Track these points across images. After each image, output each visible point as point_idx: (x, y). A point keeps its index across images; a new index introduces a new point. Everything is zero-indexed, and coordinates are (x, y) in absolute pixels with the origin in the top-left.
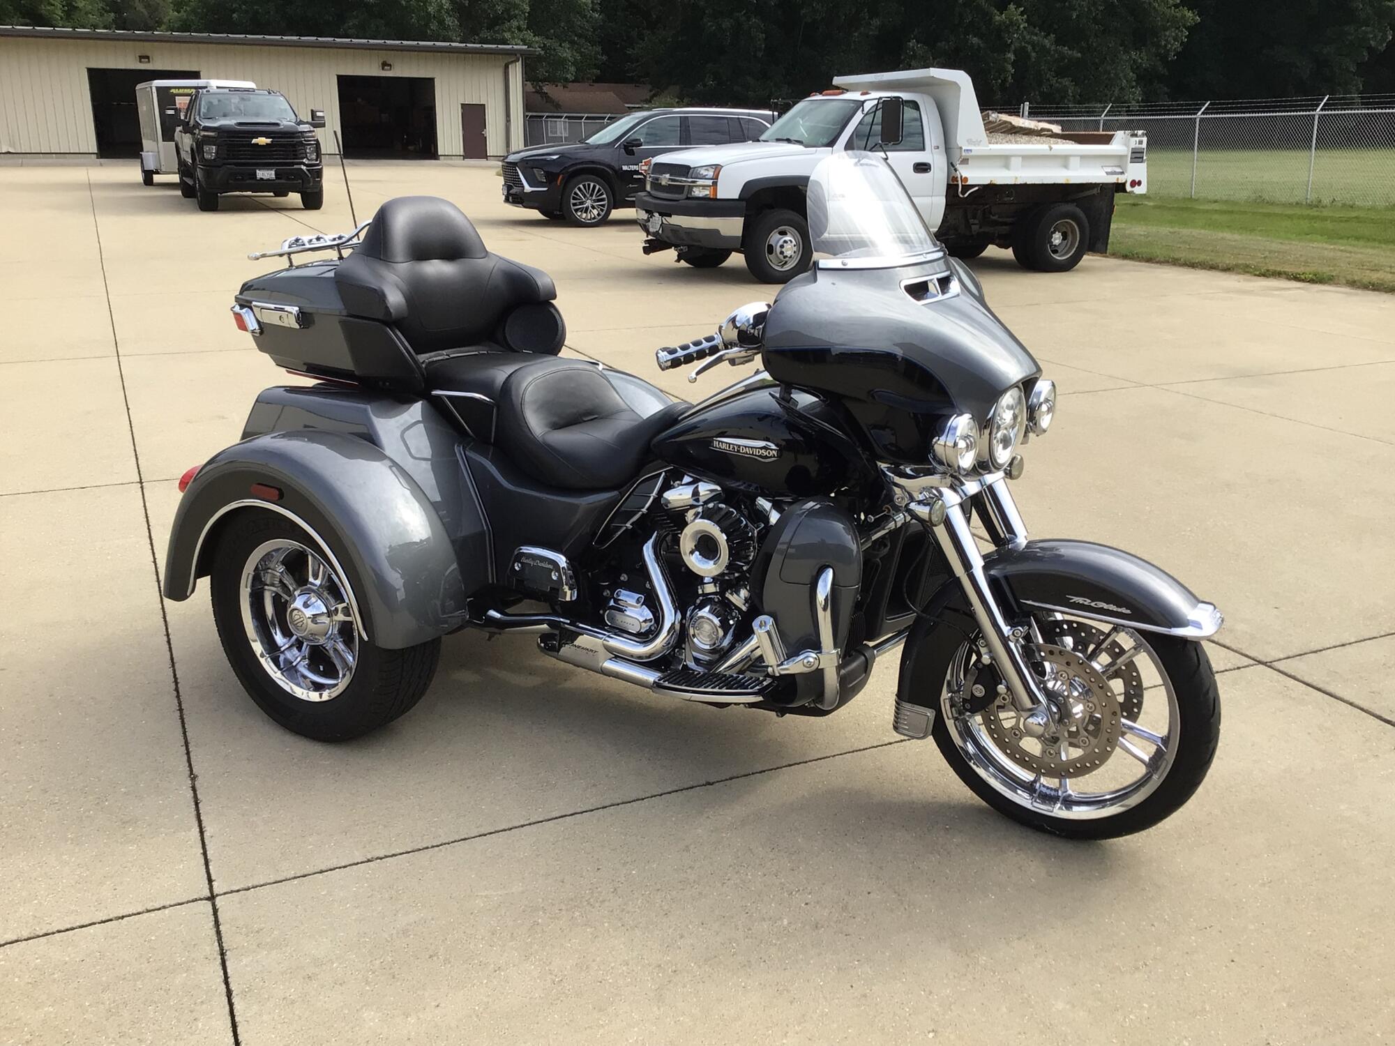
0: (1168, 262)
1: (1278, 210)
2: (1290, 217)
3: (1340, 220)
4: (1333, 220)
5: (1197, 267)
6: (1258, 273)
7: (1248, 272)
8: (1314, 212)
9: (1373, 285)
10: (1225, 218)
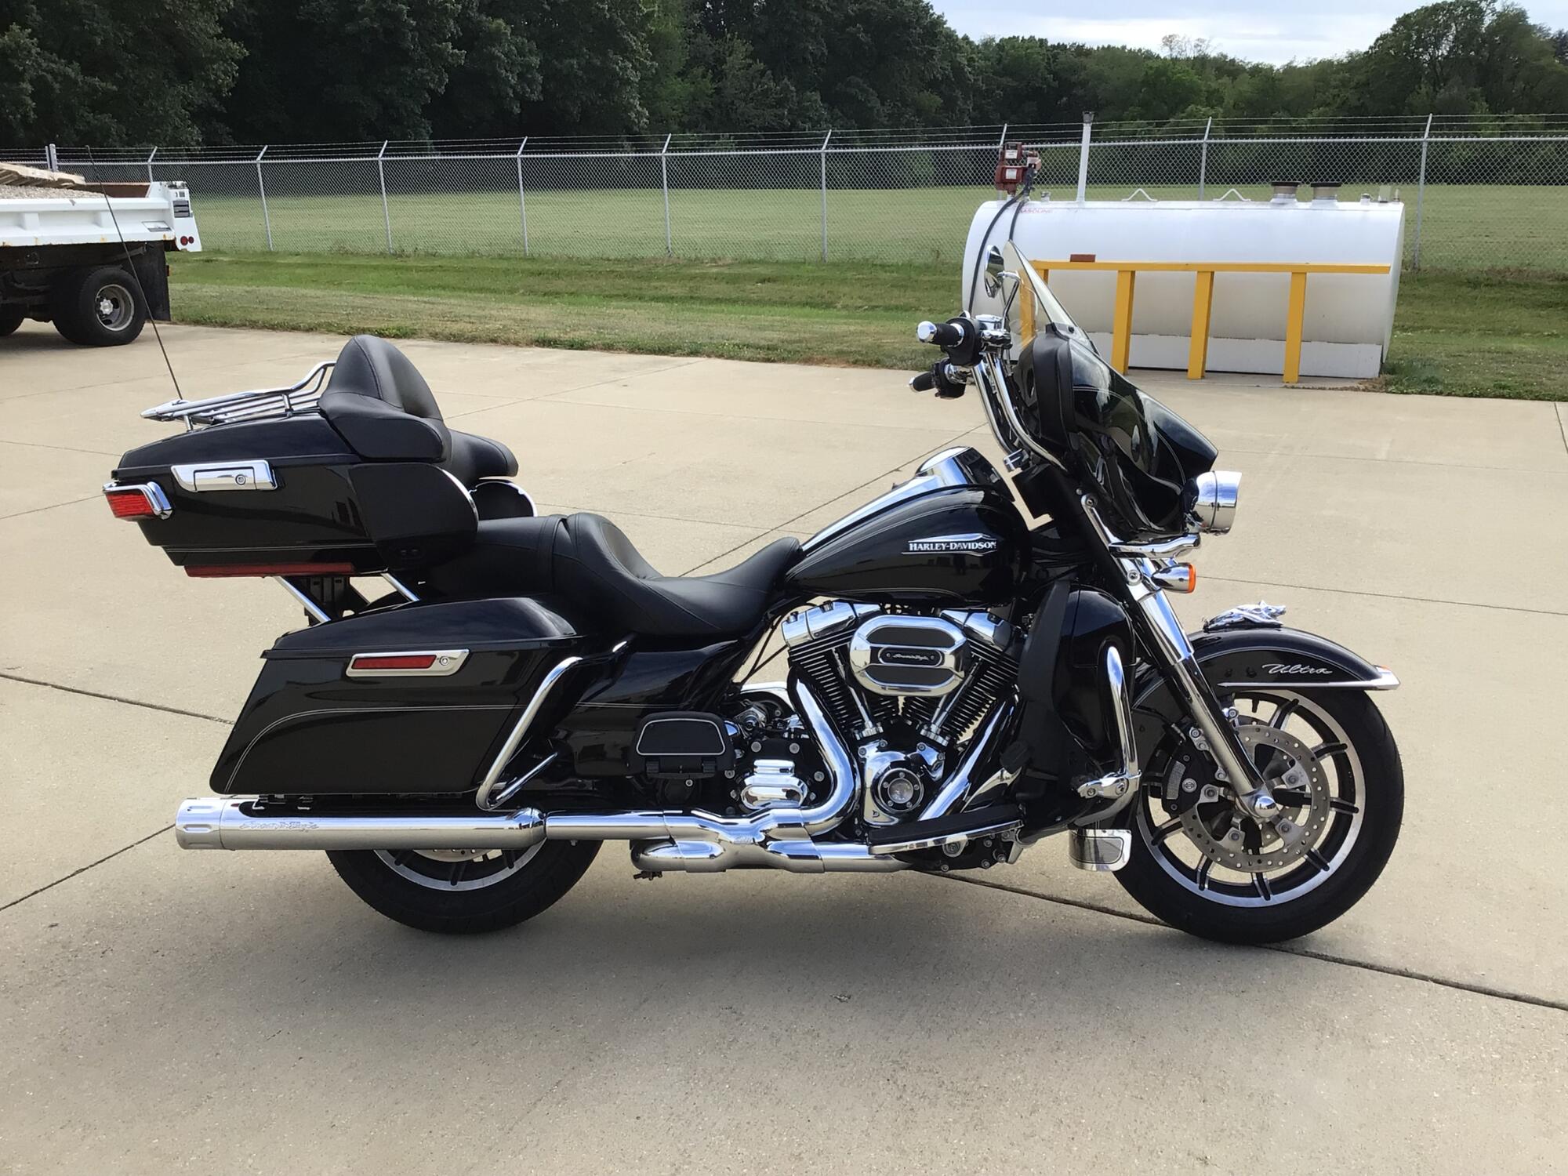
0: (245, 325)
1: (363, 261)
2: (376, 268)
3: (425, 270)
4: (418, 269)
5: (277, 329)
7: (331, 331)
8: (398, 263)
9: (454, 336)
10: (310, 272)
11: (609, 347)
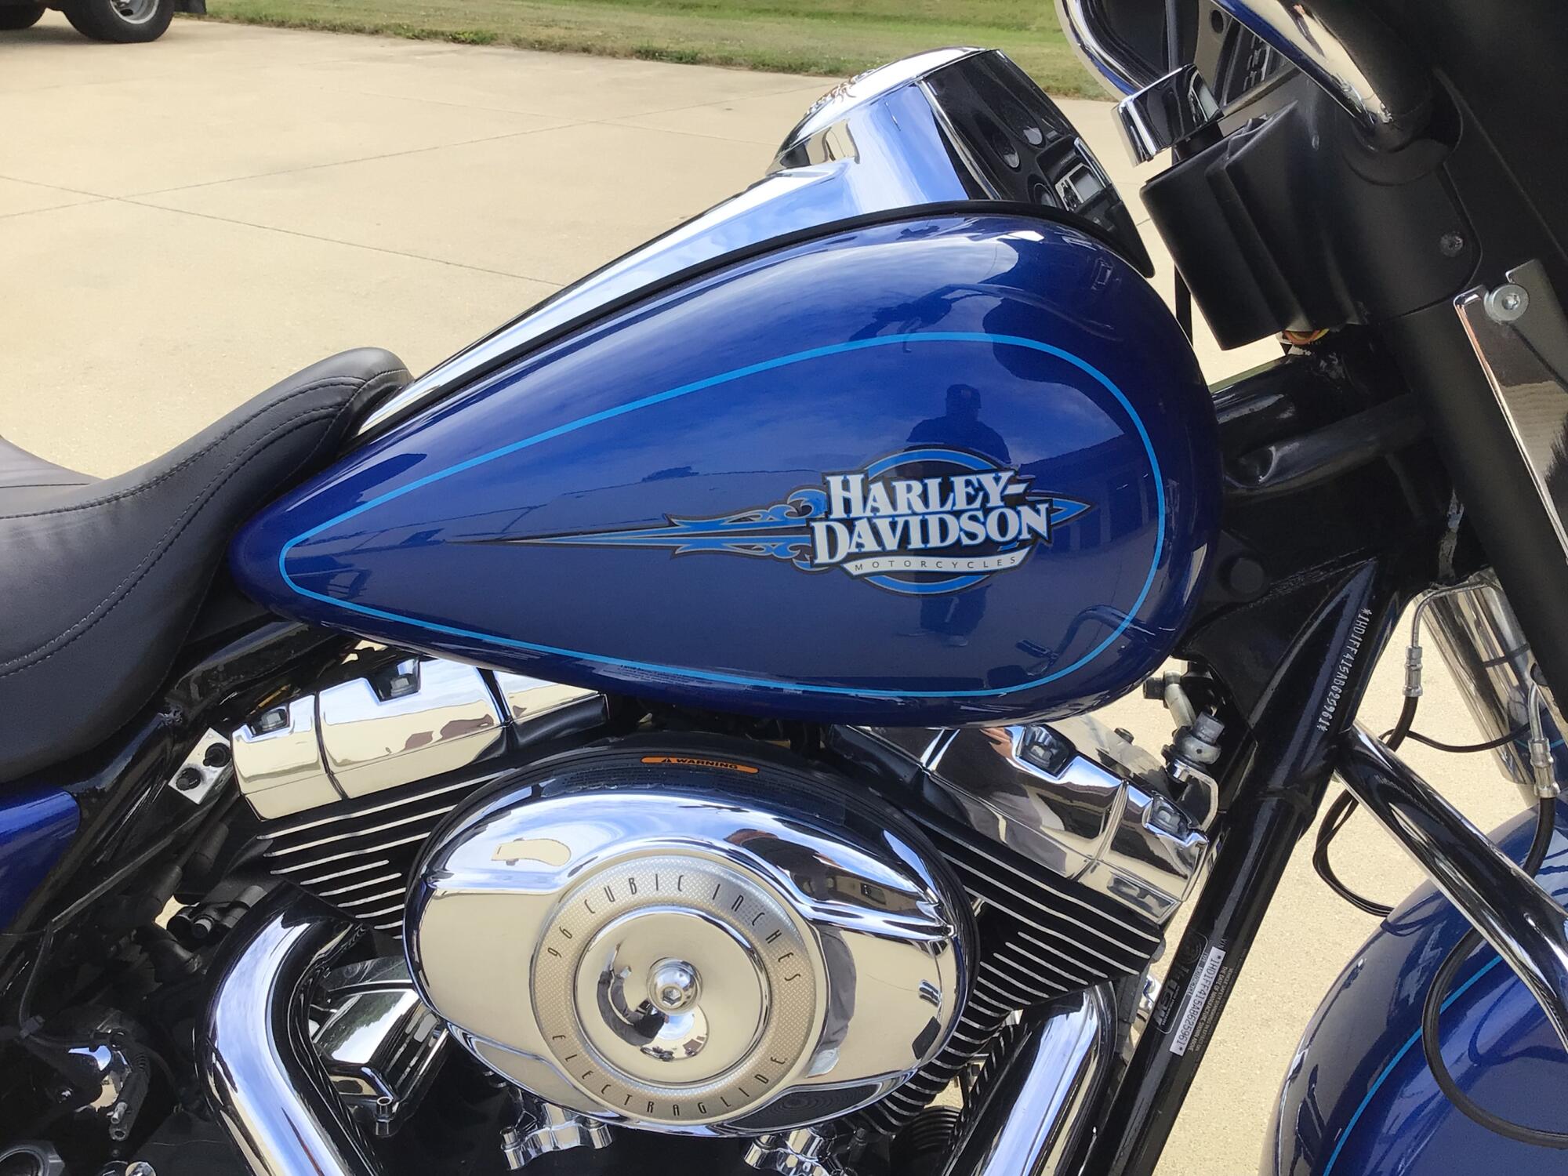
0: (304, 26)
5: (338, 31)
6: (410, 34)
7: (400, 34)
9: (540, 43)
11: (727, 62)
